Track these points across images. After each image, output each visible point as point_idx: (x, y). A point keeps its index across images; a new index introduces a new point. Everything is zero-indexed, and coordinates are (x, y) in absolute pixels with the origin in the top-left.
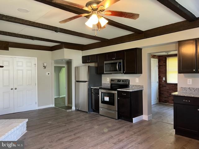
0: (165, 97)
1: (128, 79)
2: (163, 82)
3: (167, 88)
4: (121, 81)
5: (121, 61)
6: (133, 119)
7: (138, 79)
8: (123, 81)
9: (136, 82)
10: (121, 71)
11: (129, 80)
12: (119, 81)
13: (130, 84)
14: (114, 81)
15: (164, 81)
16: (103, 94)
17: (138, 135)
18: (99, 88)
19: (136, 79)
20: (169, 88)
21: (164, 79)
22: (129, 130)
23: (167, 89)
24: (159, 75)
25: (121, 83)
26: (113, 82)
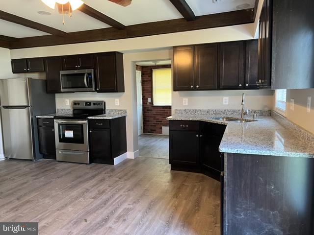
0: (151, 126)
1: (103, 101)
2: (148, 104)
3: (154, 112)
4: (92, 104)
5: (92, 71)
6: (115, 159)
7: (118, 100)
8: (94, 104)
9: (116, 104)
10: (92, 87)
11: (105, 103)
12: (88, 103)
13: (107, 108)
14: (79, 104)
15: (150, 103)
16: (61, 127)
17: (126, 180)
18: (52, 117)
19: (116, 100)
20: (157, 113)
21: (149, 100)
22: (111, 176)
23: (154, 114)
24: (143, 94)
25: (92, 107)
26: (77, 107)
